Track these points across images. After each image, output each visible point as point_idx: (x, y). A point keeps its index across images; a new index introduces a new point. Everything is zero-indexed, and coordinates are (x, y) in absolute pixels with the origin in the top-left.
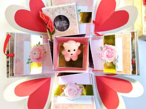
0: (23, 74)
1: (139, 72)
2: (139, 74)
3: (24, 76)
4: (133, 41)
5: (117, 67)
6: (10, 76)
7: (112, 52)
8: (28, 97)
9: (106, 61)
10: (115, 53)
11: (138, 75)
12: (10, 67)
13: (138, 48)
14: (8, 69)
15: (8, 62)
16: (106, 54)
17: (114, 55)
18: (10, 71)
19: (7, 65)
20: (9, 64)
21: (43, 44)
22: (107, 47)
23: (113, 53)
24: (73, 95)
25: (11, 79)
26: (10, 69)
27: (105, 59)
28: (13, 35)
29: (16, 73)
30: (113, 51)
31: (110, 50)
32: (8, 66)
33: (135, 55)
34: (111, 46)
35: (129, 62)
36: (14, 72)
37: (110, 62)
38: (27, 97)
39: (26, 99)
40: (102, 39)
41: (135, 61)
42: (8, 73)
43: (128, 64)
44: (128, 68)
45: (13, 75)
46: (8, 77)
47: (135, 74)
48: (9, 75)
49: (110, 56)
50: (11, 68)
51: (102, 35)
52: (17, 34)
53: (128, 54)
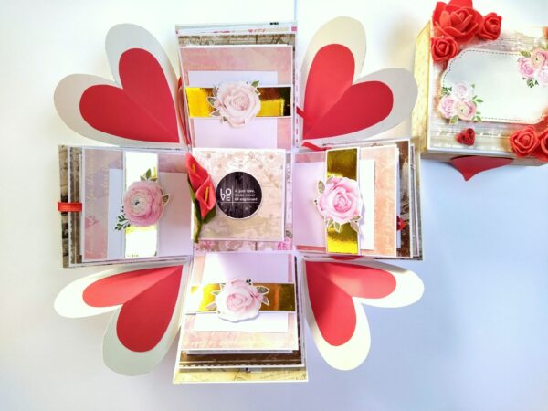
0: (106, 257)
1: (421, 252)
2: (421, 256)
3: (110, 263)
4: (404, 167)
5: (361, 236)
6: (73, 262)
7: (348, 196)
8: (120, 307)
9: (332, 221)
10: (355, 198)
11: (419, 258)
12: (73, 238)
13: (418, 184)
14: (65, 244)
15: (65, 226)
16: (334, 201)
17: (354, 206)
18: (72, 250)
19: (63, 233)
20: (70, 230)
21: (159, 175)
22: (336, 183)
23: (350, 199)
24: (239, 309)
25: (75, 269)
26: (72, 246)
27: (331, 216)
28: (77, 154)
29: (87, 256)
30: (351, 194)
31: (344, 191)
32: (65, 236)
33: (407, 205)
34: (345, 180)
35: (391, 224)
36: (82, 253)
37: (342, 222)
38: (117, 308)
39: (113, 311)
40: (324, 160)
41: (408, 220)
42: (66, 254)
43: (388, 230)
44: (388, 240)
45: (79, 260)
46: (66, 265)
47: (409, 254)
48: (70, 260)
49: (344, 208)
50: (73, 242)
51: (325, 149)
52: (87, 151)
53: (387, 203)
